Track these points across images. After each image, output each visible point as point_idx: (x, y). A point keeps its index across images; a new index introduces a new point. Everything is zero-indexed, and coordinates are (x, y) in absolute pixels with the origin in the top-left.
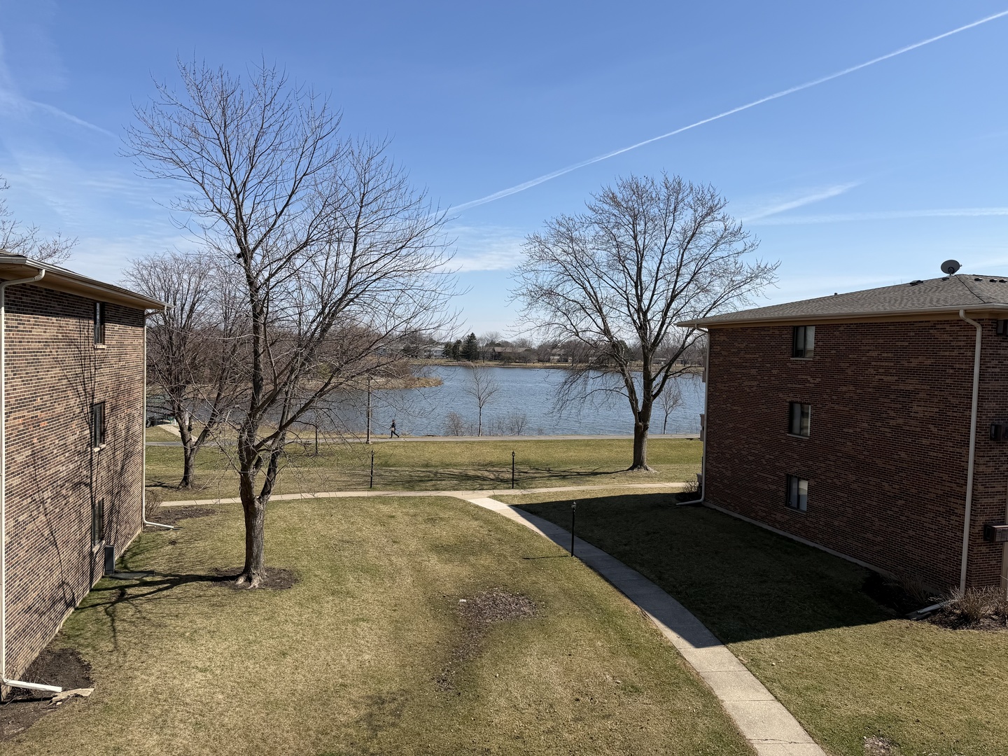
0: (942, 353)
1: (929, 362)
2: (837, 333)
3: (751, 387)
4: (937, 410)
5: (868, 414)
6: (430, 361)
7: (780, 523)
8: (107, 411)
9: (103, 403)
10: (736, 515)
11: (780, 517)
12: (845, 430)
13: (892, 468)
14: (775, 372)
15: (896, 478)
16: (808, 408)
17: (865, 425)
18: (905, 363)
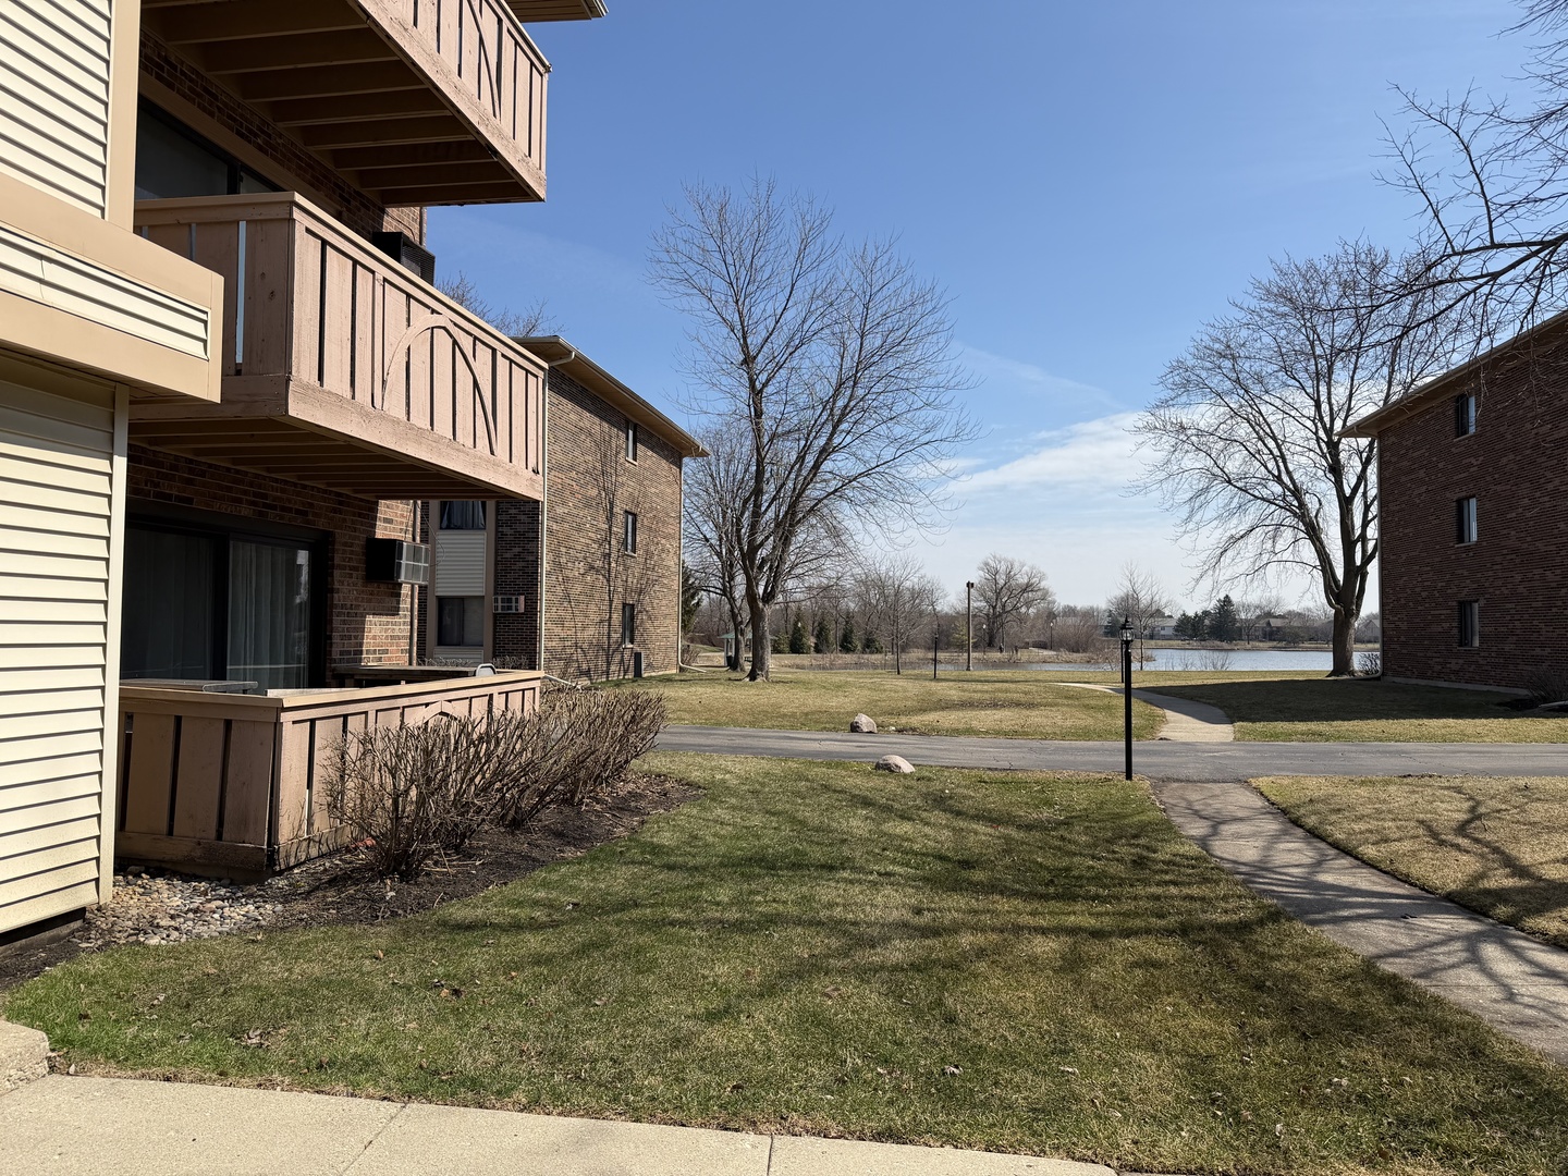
3: (1421, 495)
5: (1528, 485)
6: (1153, 642)
7: (1456, 672)
8: (638, 525)
9: (635, 516)
10: (1414, 681)
11: (1454, 664)
12: (1509, 516)
13: (1553, 548)
14: (1441, 465)
15: (1558, 559)
16: (1473, 502)
17: (1526, 501)
18: (1557, 403)
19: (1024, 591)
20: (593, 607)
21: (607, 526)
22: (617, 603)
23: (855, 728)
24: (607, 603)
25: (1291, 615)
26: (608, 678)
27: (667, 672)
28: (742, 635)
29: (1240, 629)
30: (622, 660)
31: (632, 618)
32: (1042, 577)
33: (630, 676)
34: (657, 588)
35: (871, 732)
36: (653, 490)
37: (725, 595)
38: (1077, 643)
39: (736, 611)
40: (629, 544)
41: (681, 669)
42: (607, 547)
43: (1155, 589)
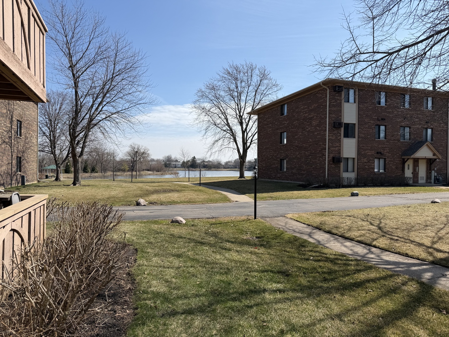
0: (320, 101)
1: (316, 106)
2: (293, 103)
3: (270, 131)
4: (318, 121)
5: (301, 129)
6: (176, 169)
7: (279, 177)
8: (22, 126)
9: (21, 122)
10: (267, 180)
11: (279, 175)
12: (295, 137)
13: (308, 146)
14: (276, 123)
15: (309, 149)
16: (285, 133)
17: (301, 133)
18: (310, 108)
19: (143, 154)
20: (5, 158)
21: (10, 125)
22: (14, 156)
23: (138, 204)
24: (10, 156)
25: (209, 161)
26: (11, 186)
27: (34, 183)
28: (59, 168)
29: (197, 165)
30: (17, 179)
31: (20, 162)
32: (148, 150)
33: (20, 185)
34: (29, 150)
35: (145, 205)
36: (28, 113)
37: (52, 154)
38: (158, 169)
39: (57, 159)
40: (19, 132)
41: (38, 181)
42: (10, 134)
43: (189, 154)
